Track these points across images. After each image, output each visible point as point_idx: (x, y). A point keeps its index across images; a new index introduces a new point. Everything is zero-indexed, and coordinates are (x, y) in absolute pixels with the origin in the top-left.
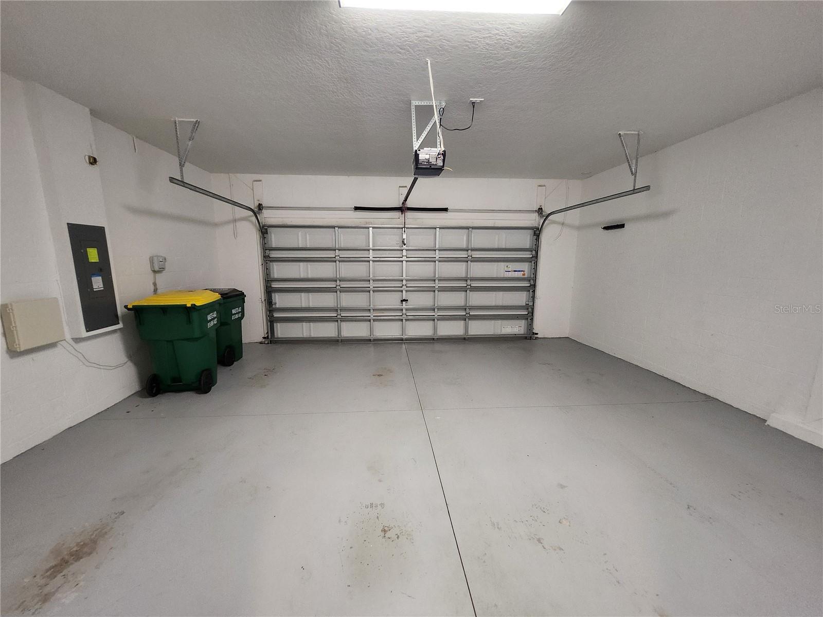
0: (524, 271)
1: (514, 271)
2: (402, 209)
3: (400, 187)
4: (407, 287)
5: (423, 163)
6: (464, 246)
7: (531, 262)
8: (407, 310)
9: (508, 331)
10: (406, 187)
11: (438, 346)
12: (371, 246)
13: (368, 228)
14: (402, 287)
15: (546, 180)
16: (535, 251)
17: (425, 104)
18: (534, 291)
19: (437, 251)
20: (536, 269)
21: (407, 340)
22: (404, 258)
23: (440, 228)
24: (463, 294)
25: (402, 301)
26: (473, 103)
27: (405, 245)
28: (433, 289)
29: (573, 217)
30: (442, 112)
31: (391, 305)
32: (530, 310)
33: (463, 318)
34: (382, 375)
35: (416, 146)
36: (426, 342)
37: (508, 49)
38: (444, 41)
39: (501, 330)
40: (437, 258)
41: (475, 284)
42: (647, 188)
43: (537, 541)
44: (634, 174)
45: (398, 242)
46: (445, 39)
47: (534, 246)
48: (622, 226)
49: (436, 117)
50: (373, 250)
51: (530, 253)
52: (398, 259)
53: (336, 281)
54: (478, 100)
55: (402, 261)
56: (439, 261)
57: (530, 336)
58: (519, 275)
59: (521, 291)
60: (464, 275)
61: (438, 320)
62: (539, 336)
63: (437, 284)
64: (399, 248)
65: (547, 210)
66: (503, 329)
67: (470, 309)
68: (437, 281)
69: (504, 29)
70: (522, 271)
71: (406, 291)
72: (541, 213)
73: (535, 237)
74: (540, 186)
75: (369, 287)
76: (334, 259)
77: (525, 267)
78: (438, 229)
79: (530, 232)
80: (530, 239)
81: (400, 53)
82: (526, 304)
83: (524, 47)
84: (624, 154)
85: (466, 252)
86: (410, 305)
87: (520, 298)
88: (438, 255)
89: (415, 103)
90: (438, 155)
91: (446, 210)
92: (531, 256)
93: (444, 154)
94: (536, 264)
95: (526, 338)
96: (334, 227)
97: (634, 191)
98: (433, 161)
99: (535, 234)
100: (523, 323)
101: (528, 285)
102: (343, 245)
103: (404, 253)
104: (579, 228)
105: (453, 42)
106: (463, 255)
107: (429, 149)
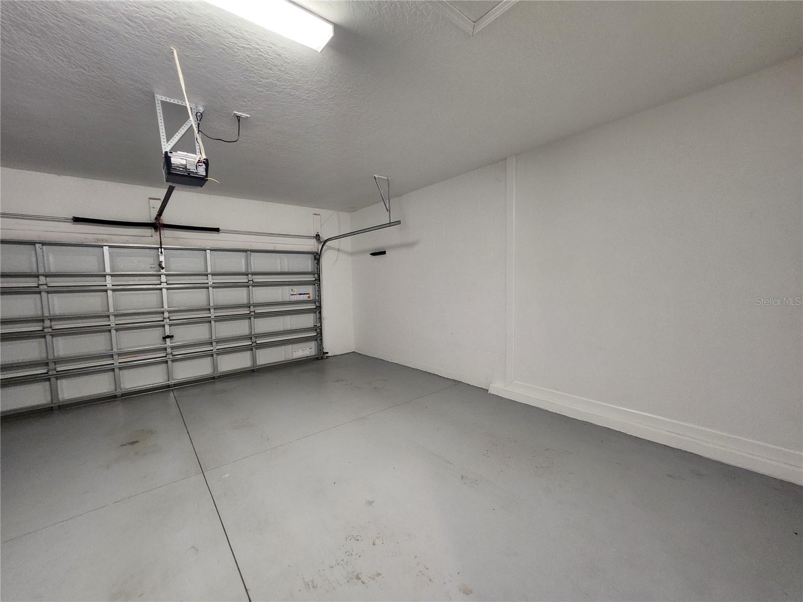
0: (309, 294)
1: (300, 294)
2: (157, 225)
3: (150, 198)
4: (170, 320)
5: (178, 168)
6: (243, 270)
7: (315, 285)
8: (172, 348)
9: (299, 354)
10: (159, 199)
11: (219, 386)
12: (108, 270)
13: (102, 247)
14: (163, 321)
15: (320, 210)
16: (317, 274)
17: (176, 102)
18: (320, 313)
19: (210, 277)
20: (319, 291)
21: (175, 385)
22: (164, 285)
23: (211, 250)
24: (247, 322)
25: (165, 338)
26: (238, 118)
27: (163, 268)
28: (208, 319)
29: (346, 243)
30: (200, 117)
31: (150, 345)
32: (318, 330)
33: (250, 348)
34: (137, 442)
35: (166, 147)
36: (203, 384)
37: (270, 69)
38: (193, 33)
39: (293, 355)
40: (210, 283)
41: (259, 310)
42: (399, 222)
43: (356, 578)
44: (389, 210)
45: (153, 266)
46: (194, 31)
47: (316, 270)
48: (384, 253)
49: (192, 121)
50: (112, 276)
51: (313, 276)
52: (154, 286)
53: (43, 321)
54: (244, 115)
55: (161, 289)
56: (213, 288)
57: (321, 356)
58: (305, 297)
59: (308, 313)
60: (245, 301)
61: (218, 354)
62: (329, 355)
63: (213, 314)
64: (155, 273)
65: (324, 237)
66: (294, 353)
67: (256, 337)
68: (212, 311)
69: (265, 47)
70: (307, 294)
71: (170, 325)
72: (319, 239)
73: (316, 261)
74: (315, 214)
75: (110, 325)
76: (37, 290)
77: (310, 289)
78: (208, 251)
79: (310, 257)
80: (312, 263)
81: (129, 26)
82: (314, 326)
83: (288, 73)
84: (380, 194)
85: (246, 277)
86: (177, 341)
87: (308, 321)
88: (211, 280)
89: (159, 98)
90: (198, 162)
91: (217, 230)
92: (314, 279)
93: (206, 163)
94: (319, 285)
95: (317, 359)
96: (32, 243)
97: (390, 224)
98: (192, 168)
99: (315, 258)
100: (313, 344)
101: (314, 307)
102: (53, 269)
103: (163, 278)
104: (352, 254)
105: (206, 39)
106: (243, 279)
107: (185, 153)
